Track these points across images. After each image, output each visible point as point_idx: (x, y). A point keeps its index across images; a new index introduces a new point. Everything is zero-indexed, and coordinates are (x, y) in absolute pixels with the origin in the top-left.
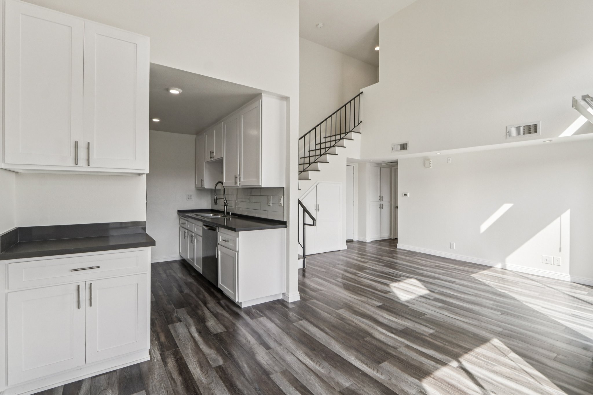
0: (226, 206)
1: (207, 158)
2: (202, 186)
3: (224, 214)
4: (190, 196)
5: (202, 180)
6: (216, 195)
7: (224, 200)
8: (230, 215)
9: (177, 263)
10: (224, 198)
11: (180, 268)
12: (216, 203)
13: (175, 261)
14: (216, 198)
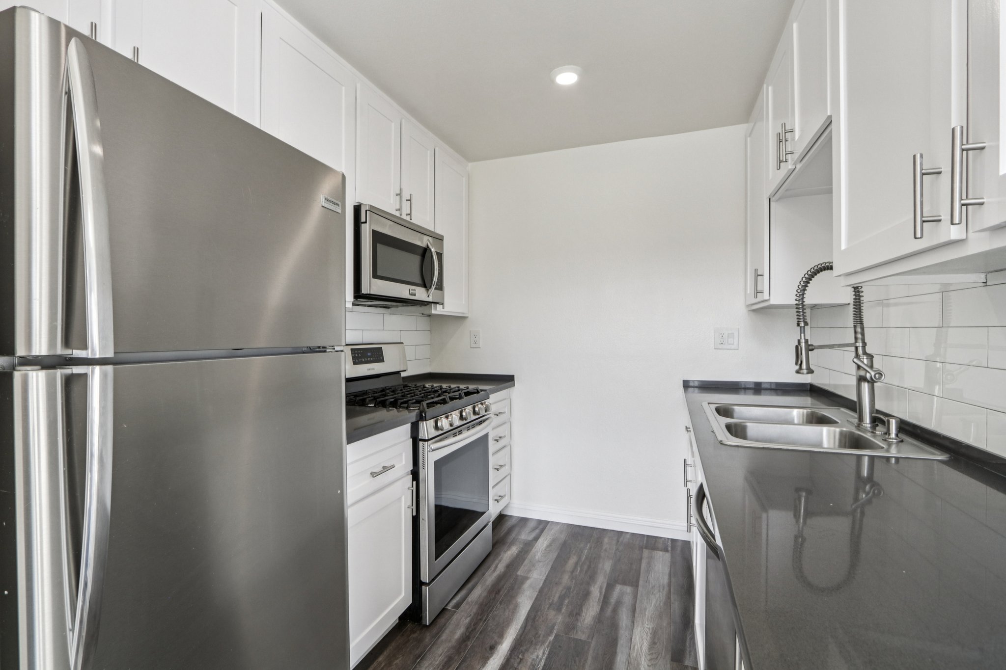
0: (865, 386)
1: (770, 177)
2: (756, 297)
3: (853, 419)
4: (725, 336)
5: (756, 270)
6: (802, 330)
7: (858, 358)
8: (893, 435)
9: (672, 557)
10: (857, 348)
11: (666, 589)
12: (804, 366)
13: (673, 541)
14: (803, 345)
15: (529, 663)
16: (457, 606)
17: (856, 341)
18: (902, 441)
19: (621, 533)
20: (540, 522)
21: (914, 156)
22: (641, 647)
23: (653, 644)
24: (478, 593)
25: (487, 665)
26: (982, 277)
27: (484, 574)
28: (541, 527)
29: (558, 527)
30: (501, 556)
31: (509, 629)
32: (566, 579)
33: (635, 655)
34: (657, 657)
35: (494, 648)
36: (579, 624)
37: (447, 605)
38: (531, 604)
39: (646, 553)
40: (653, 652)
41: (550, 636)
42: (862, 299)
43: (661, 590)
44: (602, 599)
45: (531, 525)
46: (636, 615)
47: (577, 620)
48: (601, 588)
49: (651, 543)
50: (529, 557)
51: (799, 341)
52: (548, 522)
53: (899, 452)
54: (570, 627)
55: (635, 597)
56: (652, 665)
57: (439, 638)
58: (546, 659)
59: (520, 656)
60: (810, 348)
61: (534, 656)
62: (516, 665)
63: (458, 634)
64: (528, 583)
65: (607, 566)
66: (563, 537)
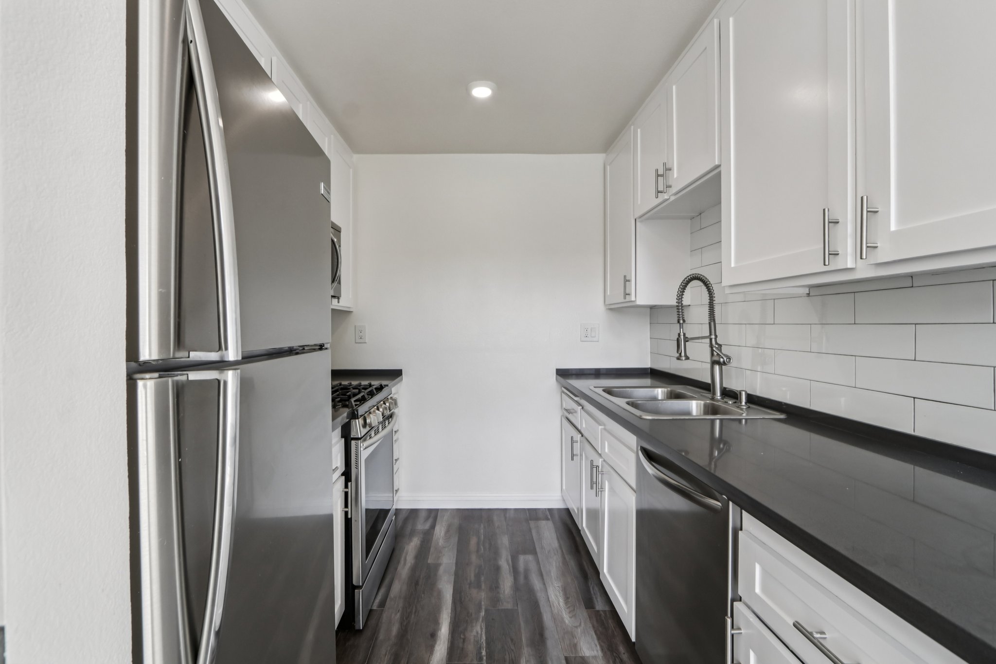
1: (646, 200)
2: (625, 298)
3: (710, 396)
4: (589, 330)
5: (625, 277)
6: (681, 326)
7: (711, 346)
8: (743, 403)
9: (554, 523)
10: (711, 339)
11: (559, 551)
12: (683, 354)
13: (550, 510)
14: (682, 337)
15: (472, 640)
16: (382, 604)
17: (711, 334)
18: (749, 407)
19: (505, 510)
20: (430, 511)
21: (824, 210)
22: (559, 604)
23: (567, 599)
24: (398, 588)
25: (435, 652)
26: (807, 291)
27: (396, 569)
28: (433, 515)
29: (449, 513)
30: (406, 549)
31: (442, 615)
32: (474, 558)
33: (556, 611)
34: (574, 609)
35: (435, 635)
36: (501, 596)
37: (372, 606)
38: (452, 587)
39: (532, 524)
40: (569, 605)
41: (480, 612)
42: (714, 302)
43: (556, 553)
44: (512, 571)
45: (423, 515)
46: (545, 578)
47: (498, 593)
48: (507, 561)
49: (533, 515)
50: (433, 544)
51: (679, 335)
52: (437, 510)
53: (747, 415)
54: (495, 600)
55: (538, 563)
56: (573, 616)
57: (376, 639)
58: (486, 633)
59: (462, 636)
60: (686, 340)
61: (474, 633)
62: (461, 645)
63: (395, 629)
64: (441, 570)
65: (504, 541)
66: (456, 522)
